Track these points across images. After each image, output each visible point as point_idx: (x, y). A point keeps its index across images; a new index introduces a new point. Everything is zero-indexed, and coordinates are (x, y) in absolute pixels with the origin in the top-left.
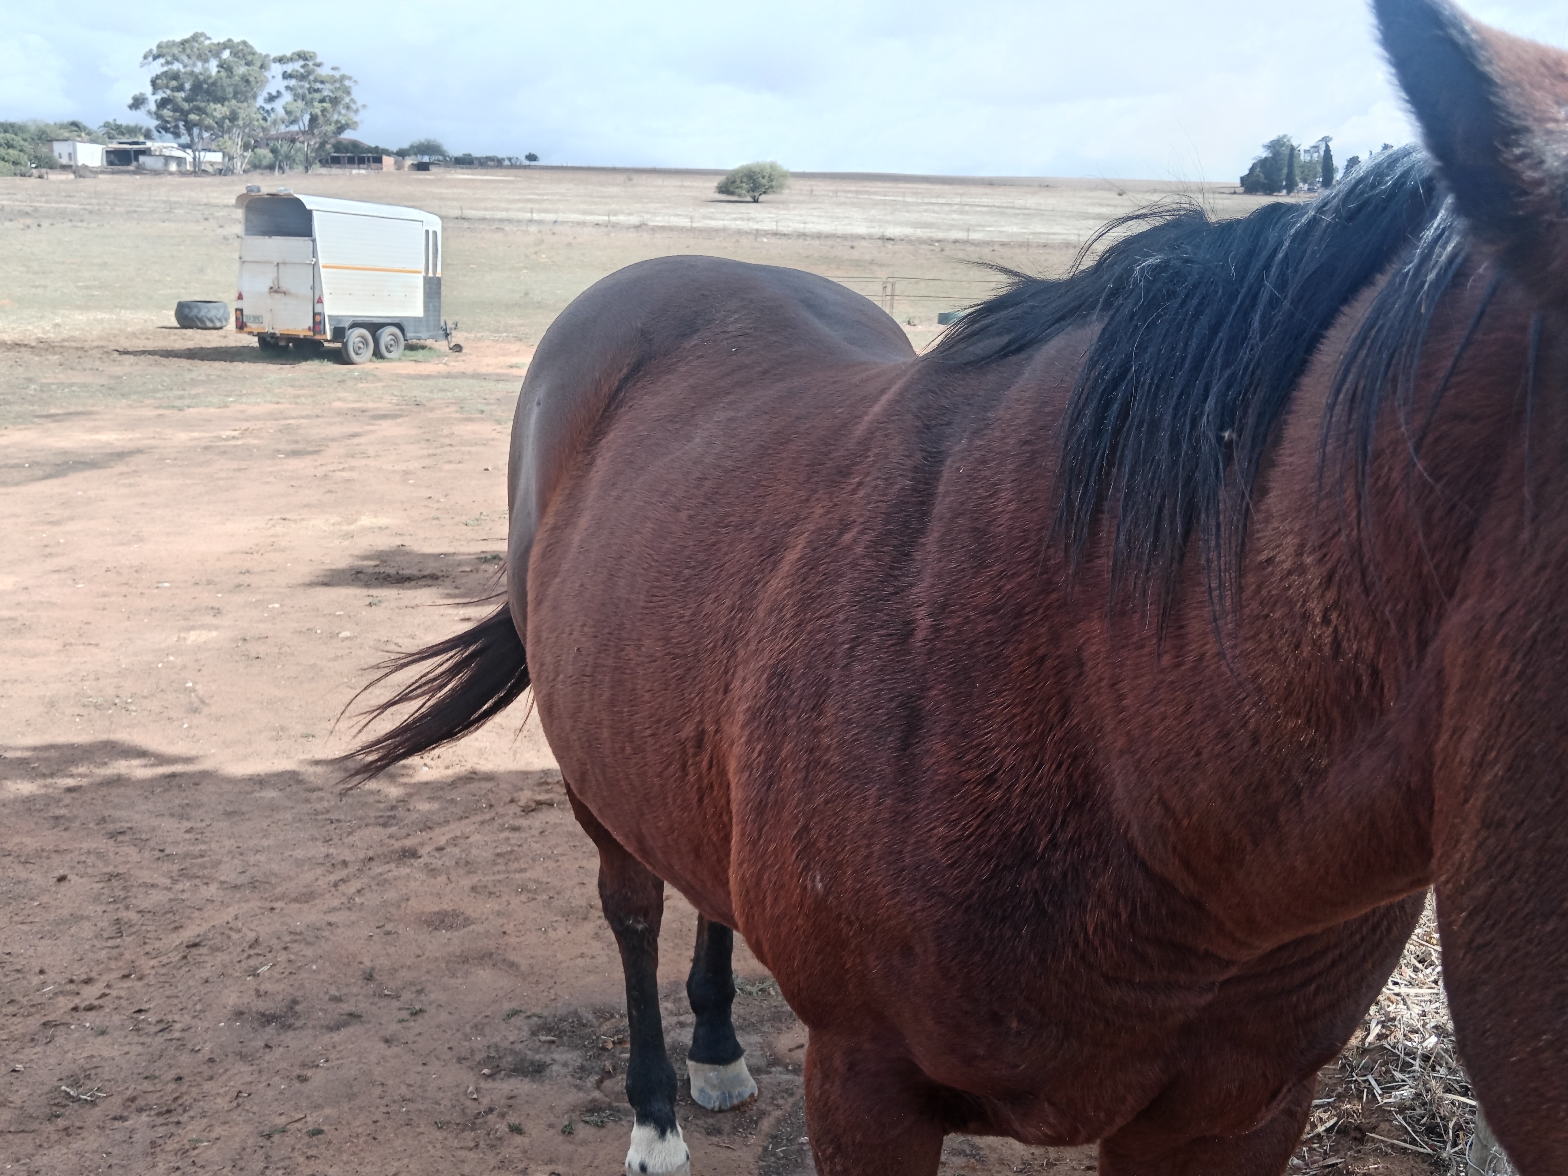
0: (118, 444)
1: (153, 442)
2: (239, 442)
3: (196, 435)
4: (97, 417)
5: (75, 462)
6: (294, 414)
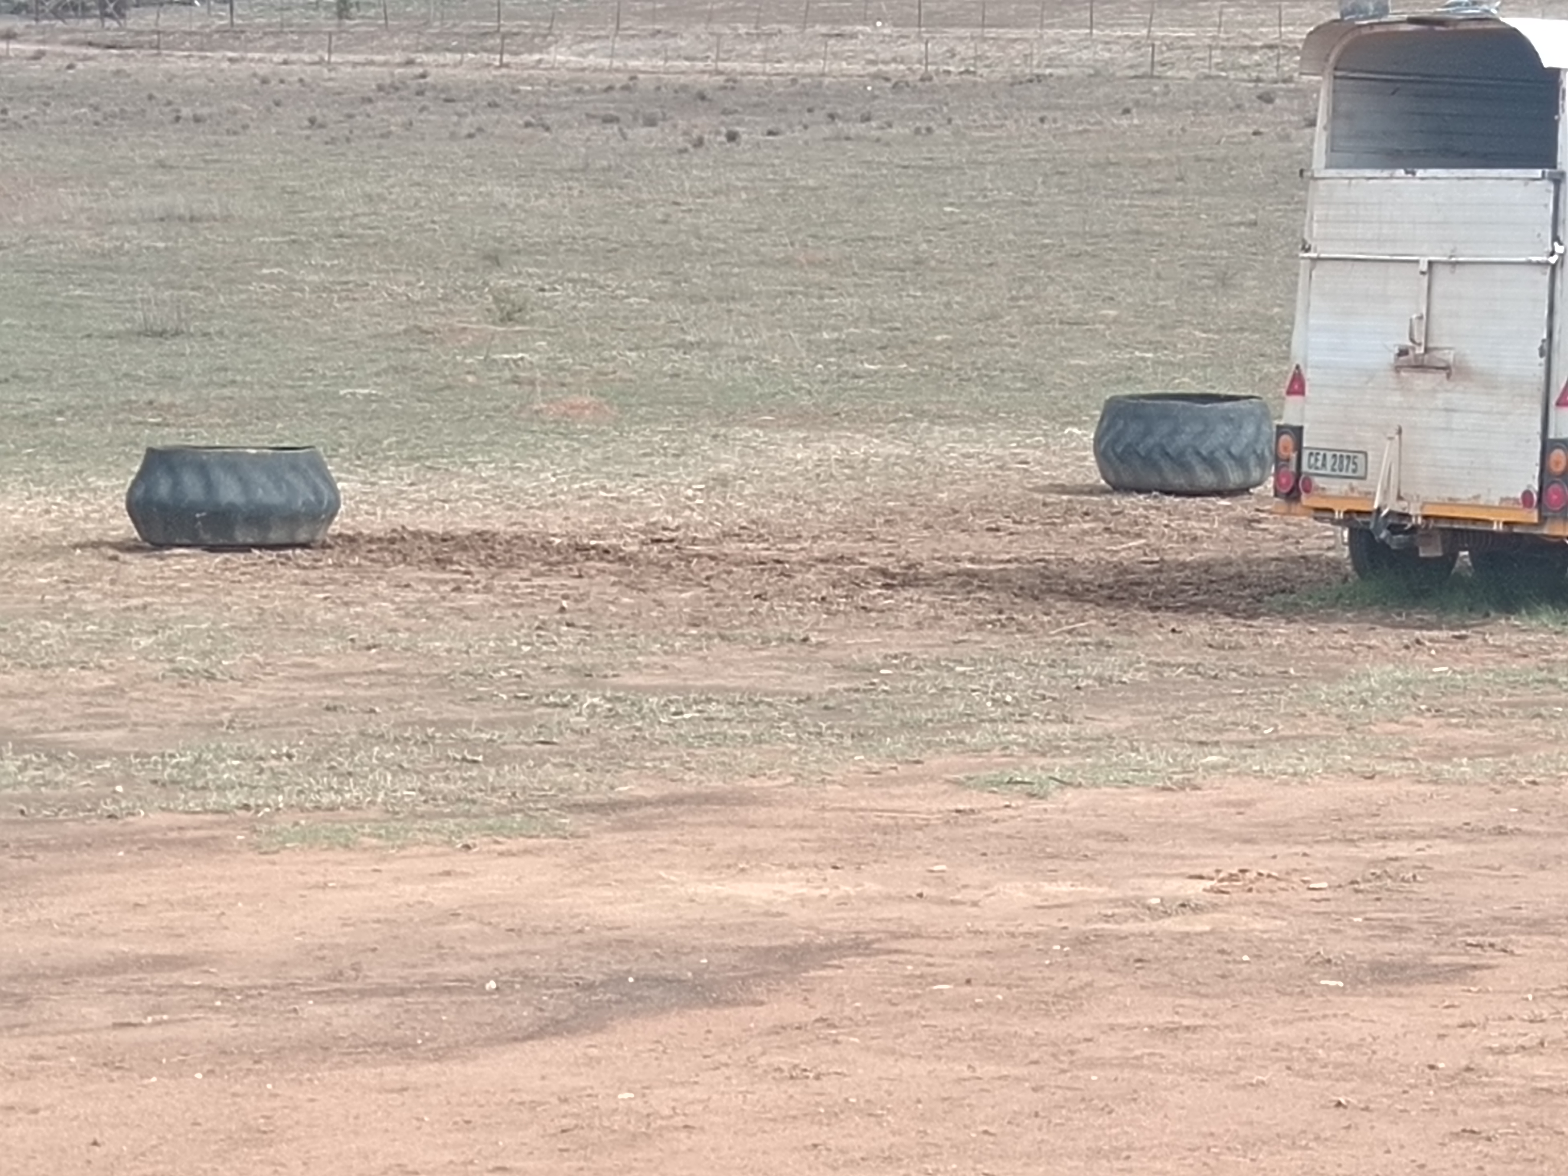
0: (800, 915)
1: (914, 913)
2: (1201, 924)
3: (1062, 889)
4: (761, 813)
5: (647, 980)
6: (1419, 820)
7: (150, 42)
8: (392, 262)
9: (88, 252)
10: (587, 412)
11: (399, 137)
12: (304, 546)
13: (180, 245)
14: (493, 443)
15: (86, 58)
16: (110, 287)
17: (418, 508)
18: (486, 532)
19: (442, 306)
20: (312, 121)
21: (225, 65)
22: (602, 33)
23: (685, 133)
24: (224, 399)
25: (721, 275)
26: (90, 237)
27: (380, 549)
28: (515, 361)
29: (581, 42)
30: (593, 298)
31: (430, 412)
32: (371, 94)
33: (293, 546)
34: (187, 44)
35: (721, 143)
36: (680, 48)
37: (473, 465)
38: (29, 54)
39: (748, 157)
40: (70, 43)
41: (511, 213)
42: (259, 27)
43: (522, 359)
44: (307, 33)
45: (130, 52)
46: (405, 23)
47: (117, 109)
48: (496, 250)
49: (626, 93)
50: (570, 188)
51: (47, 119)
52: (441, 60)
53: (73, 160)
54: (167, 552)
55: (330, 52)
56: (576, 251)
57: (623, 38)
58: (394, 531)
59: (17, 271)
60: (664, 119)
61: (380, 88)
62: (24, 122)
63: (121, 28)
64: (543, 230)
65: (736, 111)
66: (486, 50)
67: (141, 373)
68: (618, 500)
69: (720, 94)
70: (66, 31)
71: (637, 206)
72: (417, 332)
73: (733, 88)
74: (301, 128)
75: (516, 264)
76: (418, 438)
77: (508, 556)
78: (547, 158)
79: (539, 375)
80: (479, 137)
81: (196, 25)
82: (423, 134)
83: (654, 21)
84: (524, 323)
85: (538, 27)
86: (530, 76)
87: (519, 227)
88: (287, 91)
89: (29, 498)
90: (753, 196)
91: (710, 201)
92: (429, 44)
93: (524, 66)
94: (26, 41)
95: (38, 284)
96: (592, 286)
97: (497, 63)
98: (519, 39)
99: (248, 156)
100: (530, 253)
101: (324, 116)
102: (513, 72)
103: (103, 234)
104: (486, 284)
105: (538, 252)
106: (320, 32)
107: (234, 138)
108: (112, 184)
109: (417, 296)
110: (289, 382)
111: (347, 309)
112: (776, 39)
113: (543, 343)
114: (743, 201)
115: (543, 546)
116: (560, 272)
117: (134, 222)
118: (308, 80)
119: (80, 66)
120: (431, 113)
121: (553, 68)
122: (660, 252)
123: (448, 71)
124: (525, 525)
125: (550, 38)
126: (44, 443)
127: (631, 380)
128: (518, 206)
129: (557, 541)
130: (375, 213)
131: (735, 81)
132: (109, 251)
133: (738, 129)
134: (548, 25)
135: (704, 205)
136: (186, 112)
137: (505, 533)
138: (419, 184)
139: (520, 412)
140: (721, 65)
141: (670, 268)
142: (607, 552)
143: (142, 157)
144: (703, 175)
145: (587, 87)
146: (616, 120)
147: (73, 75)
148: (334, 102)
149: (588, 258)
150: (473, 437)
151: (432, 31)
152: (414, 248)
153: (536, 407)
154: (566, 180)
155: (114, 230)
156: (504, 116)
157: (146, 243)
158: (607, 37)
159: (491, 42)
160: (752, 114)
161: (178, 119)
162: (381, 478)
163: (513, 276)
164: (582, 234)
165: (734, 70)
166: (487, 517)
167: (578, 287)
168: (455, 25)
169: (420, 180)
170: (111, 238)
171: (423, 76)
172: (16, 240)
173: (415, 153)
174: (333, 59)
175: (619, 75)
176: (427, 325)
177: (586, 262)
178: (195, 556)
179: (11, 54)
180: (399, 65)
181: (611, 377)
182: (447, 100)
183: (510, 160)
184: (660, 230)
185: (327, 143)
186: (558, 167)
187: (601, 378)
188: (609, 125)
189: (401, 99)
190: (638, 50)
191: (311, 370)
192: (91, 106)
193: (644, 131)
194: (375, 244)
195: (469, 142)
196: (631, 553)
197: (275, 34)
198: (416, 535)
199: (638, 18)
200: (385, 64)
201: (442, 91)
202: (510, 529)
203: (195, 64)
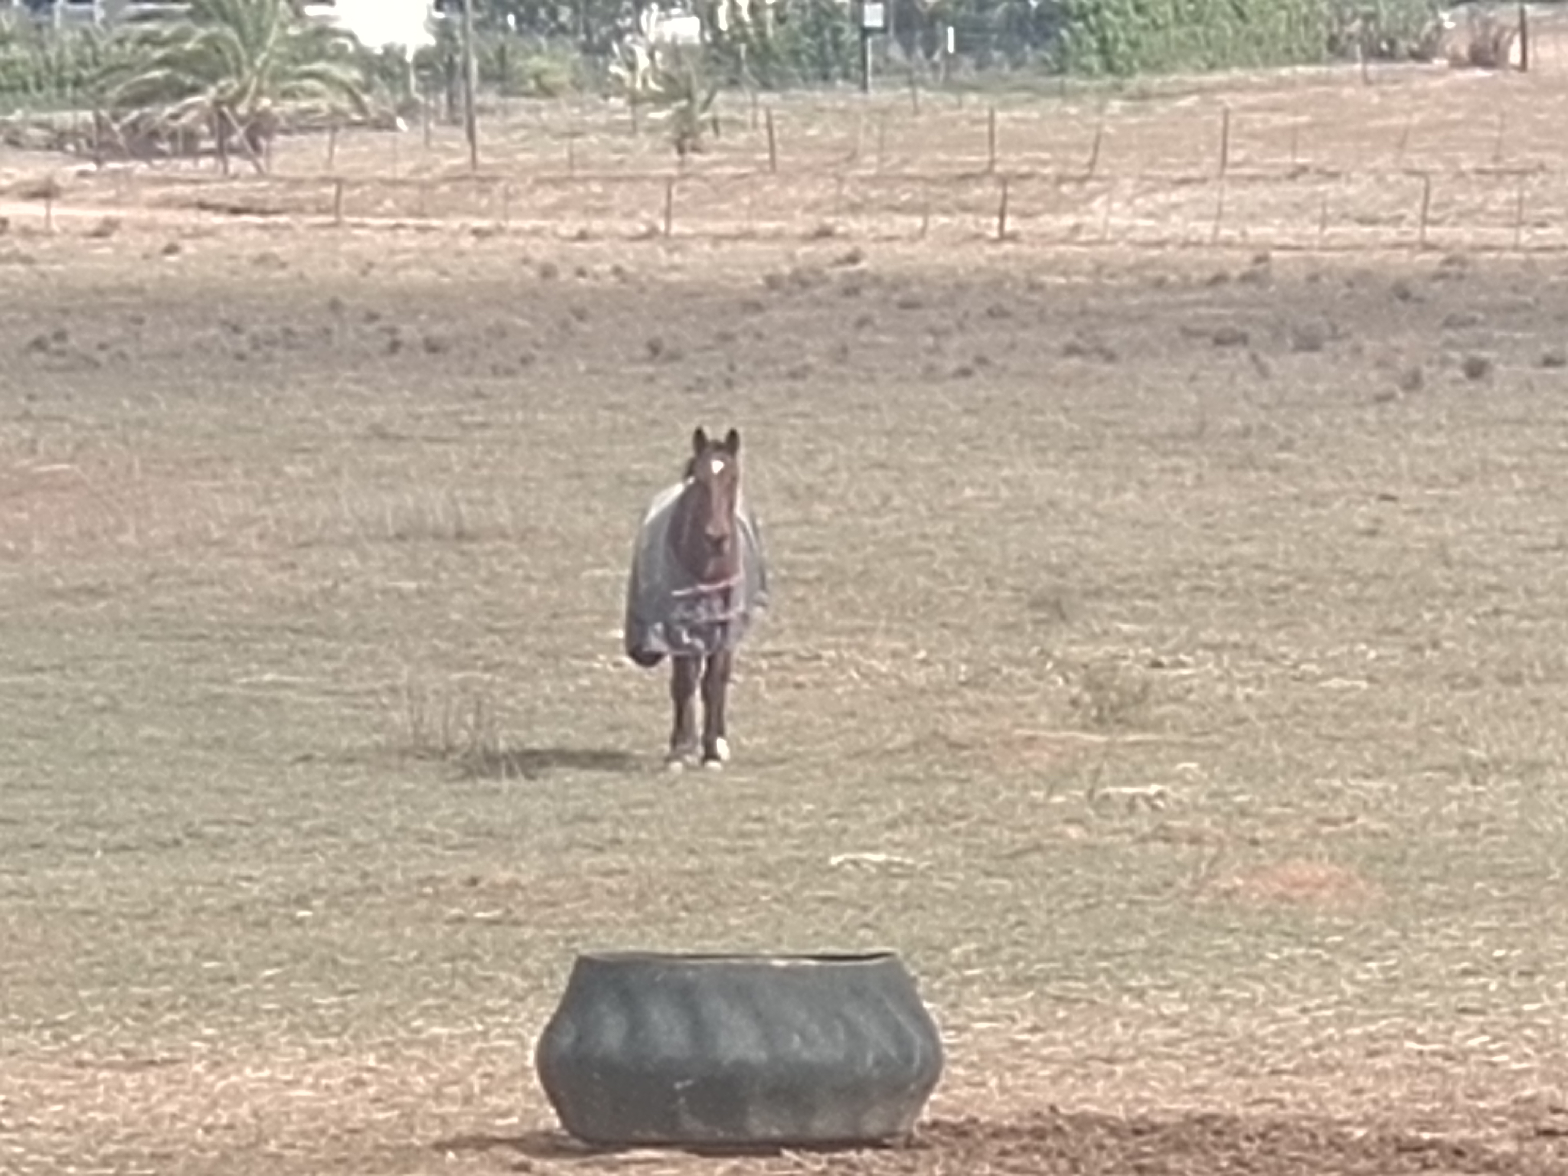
7: (317, 201)
8: (855, 613)
9: (269, 600)
10: (1325, 894)
11: (827, 377)
12: (876, 1144)
13: (445, 587)
14: (1163, 952)
15: (198, 233)
16: (328, 666)
17: (1063, 1074)
18: (1214, 1117)
19: (971, 695)
20: (655, 349)
21: (468, 242)
22: (1193, 173)
23: (1380, 364)
24: (608, 874)
25: (1499, 633)
26: (272, 570)
27: (1024, 1149)
28: (1148, 799)
29: (1153, 190)
30: (1260, 682)
31: (1015, 896)
32: (757, 296)
33: (858, 1143)
34: (389, 204)
35: (1455, 382)
36: (1346, 200)
37: (1140, 994)
38: (91, 228)
39: (1513, 408)
40: (167, 203)
41: (1071, 518)
42: (526, 170)
43: (1161, 795)
44: (618, 179)
45: (283, 219)
46: (807, 160)
47: (276, 329)
48: (1059, 590)
49: (1252, 288)
50: (1177, 470)
51: (145, 349)
52: (885, 229)
53: (205, 425)
54: (621, 1156)
55: (668, 215)
56: (1210, 590)
57: (1234, 180)
58: (1038, 1115)
59: (144, 637)
60: (1335, 337)
61: (772, 282)
62: (102, 357)
63: (261, 174)
64: (1140, 550)
65: (1473, 321)
66: (965, 208)
67: (430, 826)
68: (1448, 1057)
69: (1438, 285)
70: (156, 182)
71: (1314, 504)
72: (940, 745)
73: (1460, 277)
74: (632, 361)
75: (1095, 614)
76: (1016, 943)
77: (1271, 1160)
78: (1121, 414)
79: (1207, 823)
80: (980, 375)
81: (403, 169)
82: (869, 370)
83: (1294, 149)
84: (1143, 727)
85: (1067, 163)
86: (1060, 257)
87: (1092, 545)
88: (593, 290)
89: (312, 1059)
90: (1537, 482)
91: (1452, 493)
92: (858, 199)
93: (1046, 239)
94: (79, 202)
95: (190, 661)
96: (1253, 657)
97: (994, 234)
98: (1032, 187)
99: (541, 416)
100: (1120, 596)
101: (675, 337)
102: (1026, 250)
103: (293, 566)
104: (1046, 654)
105: (1136, 592)
106: (644, 178)
107: (505, 382)
108: (289, 469)
109: (919, 678)
110: (722, 842)
111: (788, 705)
112: (1534, 181)
113: (1193, 765)
114: (1517, 493)
115: (1331, 1143)
116: (1184, 630)
117: (351, 542)
118: (630, 269)
119: (189, 248)
120: (878, 330)
121: (1101, 242)
122: (1371, 591)
123: (899, 248)
124: (1281, 1104)
125: (1091, 185)
126: (297, 958)
127: (1385, 834)
128: (1082, 506)
129: (1360, 1133)
130: (807, 522)
131: (1463, 263)
132: (311, 598)
133: (1484, 354)
134: (1086, 159)
135: (1443, 500)
136: (408, 332)
137: (1250, 1118)
138: (882, 466)
139: (1194, 894)
140: (1431, 233)
141: (1397, 620)
142: (1459, 1153)
143: (340, 418)
144: (1433, 442)
145: (1173, 278)
146: (1243, 339)
147: (179, 267)
148: (688, 311)
149: (1233, 604)
150: (1120, 941)
151: (862, 172)
152: (893, 589)
153: (1224, 885)
154: (1165, 454)
155: (315, 556)
156: (1022, 334)
157: (377, 581)
158: (1203, 180)
159: (978, 192)
160: (1505, 325)
161: (395, 346)
162: (972, 1018)
163: (1093, 638)
164: (1217, 559)
165: (1459, 242)
166: (1201, 1089)
167: (1226, 659)
168: (905, 162)
169: (883, 456)
170: (312, 574)
171: (853, 259)
172: (129, 579)
173: (864, 407)
174: (676, 228)
175: (1235, 254)
176: (957, 732)
177: (1229, 611)
178: (675, 1163)
179: (55, 227)
180: (806, 238)
181: (1347, 826)
182: (906, 305)
183: (1050, 417)
184: (1366, 549)
185: (689, 389)
186: (1145, 431)
187: (1326, 829)
188: (1229, 351)
189: (817, 303)
190: (1264, 204)
191: (759, 819)
192: (224, 323)
193: (1299, 359)
194: (819, 579)
195: (963, 385)
196: (1505, 1154)
197: (555, 183)
198: (1083, 1122)
199: (1259, 145)
200: (777, 236)
201: (895, 287)
202: (1255, 1111)
203: (407, 240)
